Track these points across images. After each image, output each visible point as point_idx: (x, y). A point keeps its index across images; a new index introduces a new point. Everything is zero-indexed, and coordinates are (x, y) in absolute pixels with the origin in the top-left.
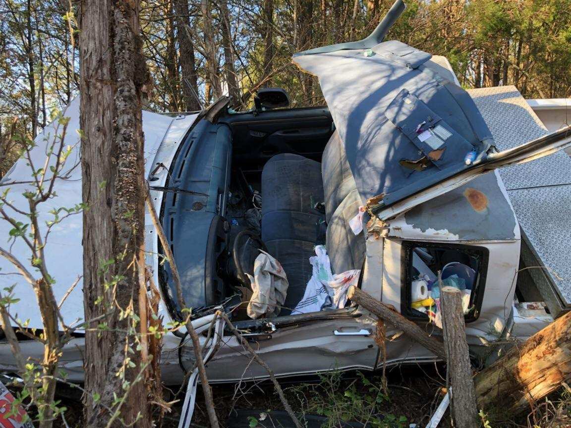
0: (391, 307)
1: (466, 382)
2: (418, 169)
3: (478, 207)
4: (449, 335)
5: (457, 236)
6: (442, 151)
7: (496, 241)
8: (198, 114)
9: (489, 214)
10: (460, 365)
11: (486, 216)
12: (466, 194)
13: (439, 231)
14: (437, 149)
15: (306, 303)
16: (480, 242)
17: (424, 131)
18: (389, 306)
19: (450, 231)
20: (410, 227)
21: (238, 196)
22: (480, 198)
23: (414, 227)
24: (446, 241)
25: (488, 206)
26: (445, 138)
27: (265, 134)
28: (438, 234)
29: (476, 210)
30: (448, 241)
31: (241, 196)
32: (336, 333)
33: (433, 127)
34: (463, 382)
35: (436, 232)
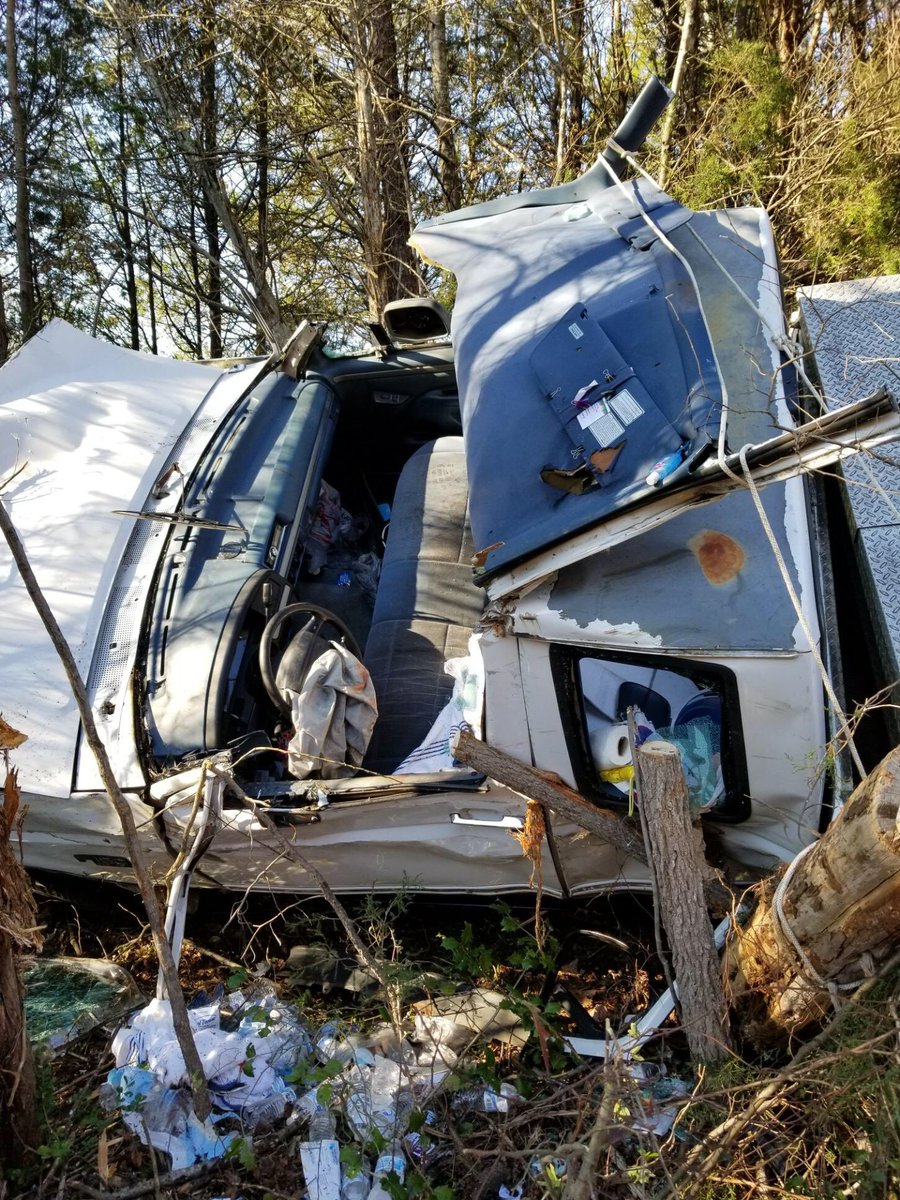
0: (551, 776)
1: (693, 947)
2: (577, 489)
3: (717, 575)
4: (654, 845)
5: (659, 637)
6: (617, 451)
7: (748, 654)
8: (266, 362)
9: (739, 592)
10: (679, 910)
11: (732, 595)
12: (695, 543)
13: (618, 627)
14: (608, 448)
15: (429, 751)
16: (714, 654)
17: (592, 404)
18: (546, 775)
19: (643, 629)
20: (555, 615)
21: (360, 526)
22: (728, 552)
23: (564, 616)
24: (635, 649)
25: (743, 573)
26: (627, 422)
27: (405, 398)
28: (614, 632)
29: (712, 583)
30: (639, 649)
31: (367, 525)
32: (457, 820)
33: (613, 394)
34: (688, 946)
35: (611, 628)
